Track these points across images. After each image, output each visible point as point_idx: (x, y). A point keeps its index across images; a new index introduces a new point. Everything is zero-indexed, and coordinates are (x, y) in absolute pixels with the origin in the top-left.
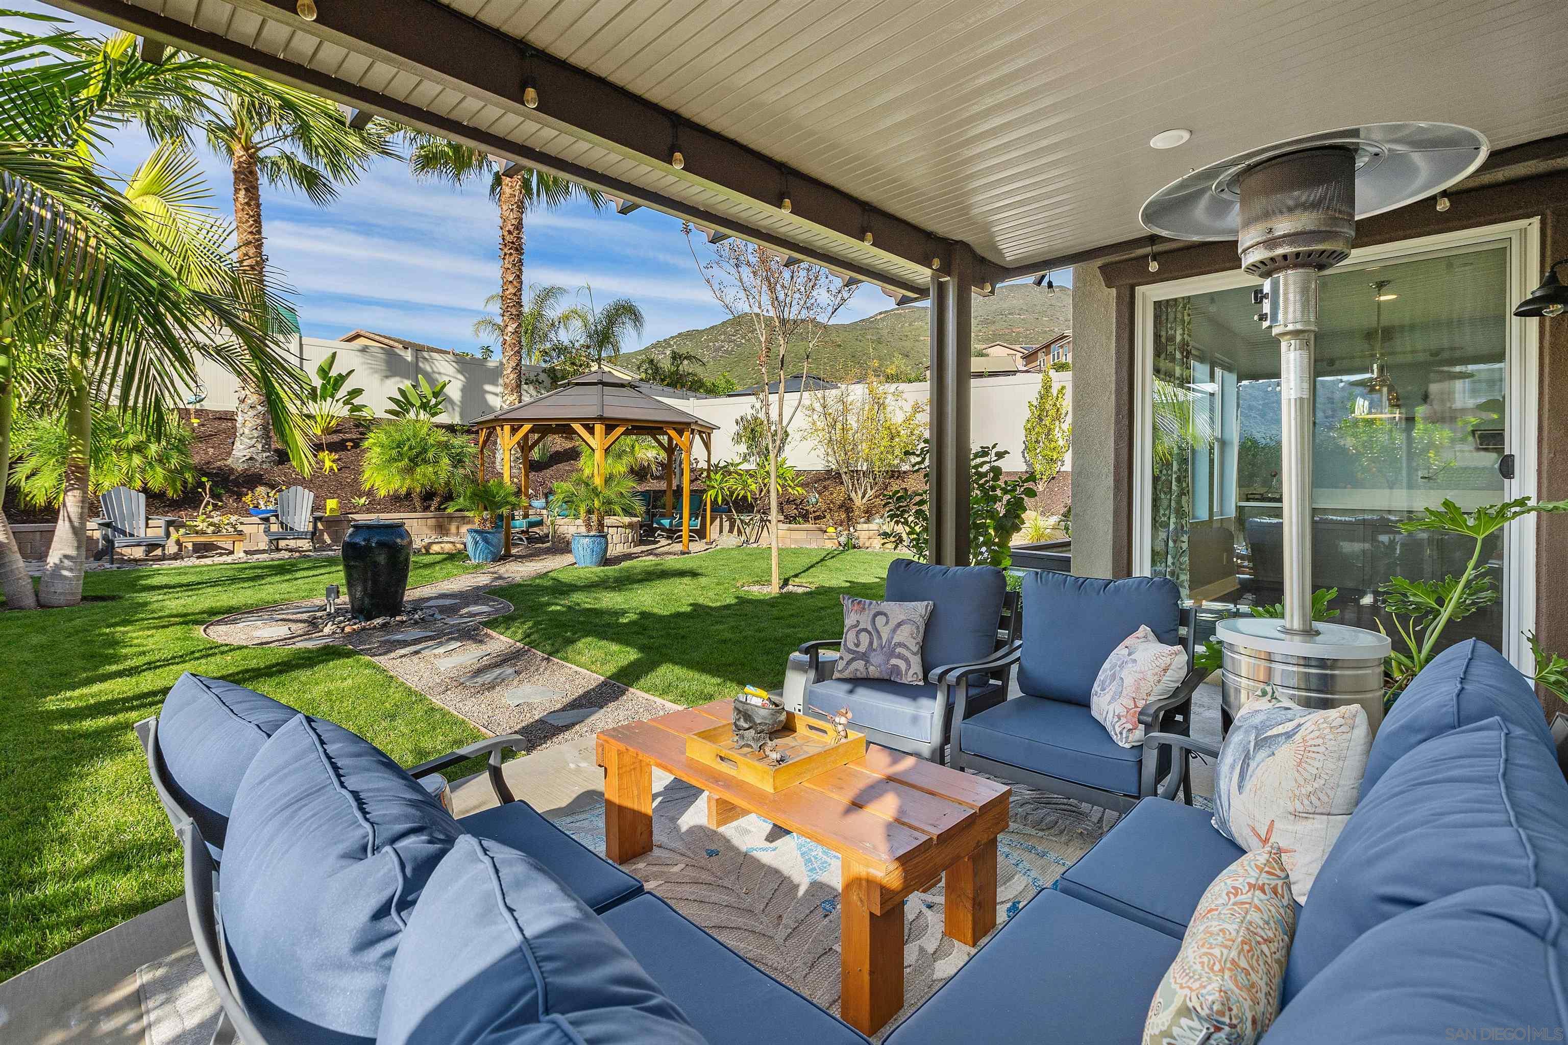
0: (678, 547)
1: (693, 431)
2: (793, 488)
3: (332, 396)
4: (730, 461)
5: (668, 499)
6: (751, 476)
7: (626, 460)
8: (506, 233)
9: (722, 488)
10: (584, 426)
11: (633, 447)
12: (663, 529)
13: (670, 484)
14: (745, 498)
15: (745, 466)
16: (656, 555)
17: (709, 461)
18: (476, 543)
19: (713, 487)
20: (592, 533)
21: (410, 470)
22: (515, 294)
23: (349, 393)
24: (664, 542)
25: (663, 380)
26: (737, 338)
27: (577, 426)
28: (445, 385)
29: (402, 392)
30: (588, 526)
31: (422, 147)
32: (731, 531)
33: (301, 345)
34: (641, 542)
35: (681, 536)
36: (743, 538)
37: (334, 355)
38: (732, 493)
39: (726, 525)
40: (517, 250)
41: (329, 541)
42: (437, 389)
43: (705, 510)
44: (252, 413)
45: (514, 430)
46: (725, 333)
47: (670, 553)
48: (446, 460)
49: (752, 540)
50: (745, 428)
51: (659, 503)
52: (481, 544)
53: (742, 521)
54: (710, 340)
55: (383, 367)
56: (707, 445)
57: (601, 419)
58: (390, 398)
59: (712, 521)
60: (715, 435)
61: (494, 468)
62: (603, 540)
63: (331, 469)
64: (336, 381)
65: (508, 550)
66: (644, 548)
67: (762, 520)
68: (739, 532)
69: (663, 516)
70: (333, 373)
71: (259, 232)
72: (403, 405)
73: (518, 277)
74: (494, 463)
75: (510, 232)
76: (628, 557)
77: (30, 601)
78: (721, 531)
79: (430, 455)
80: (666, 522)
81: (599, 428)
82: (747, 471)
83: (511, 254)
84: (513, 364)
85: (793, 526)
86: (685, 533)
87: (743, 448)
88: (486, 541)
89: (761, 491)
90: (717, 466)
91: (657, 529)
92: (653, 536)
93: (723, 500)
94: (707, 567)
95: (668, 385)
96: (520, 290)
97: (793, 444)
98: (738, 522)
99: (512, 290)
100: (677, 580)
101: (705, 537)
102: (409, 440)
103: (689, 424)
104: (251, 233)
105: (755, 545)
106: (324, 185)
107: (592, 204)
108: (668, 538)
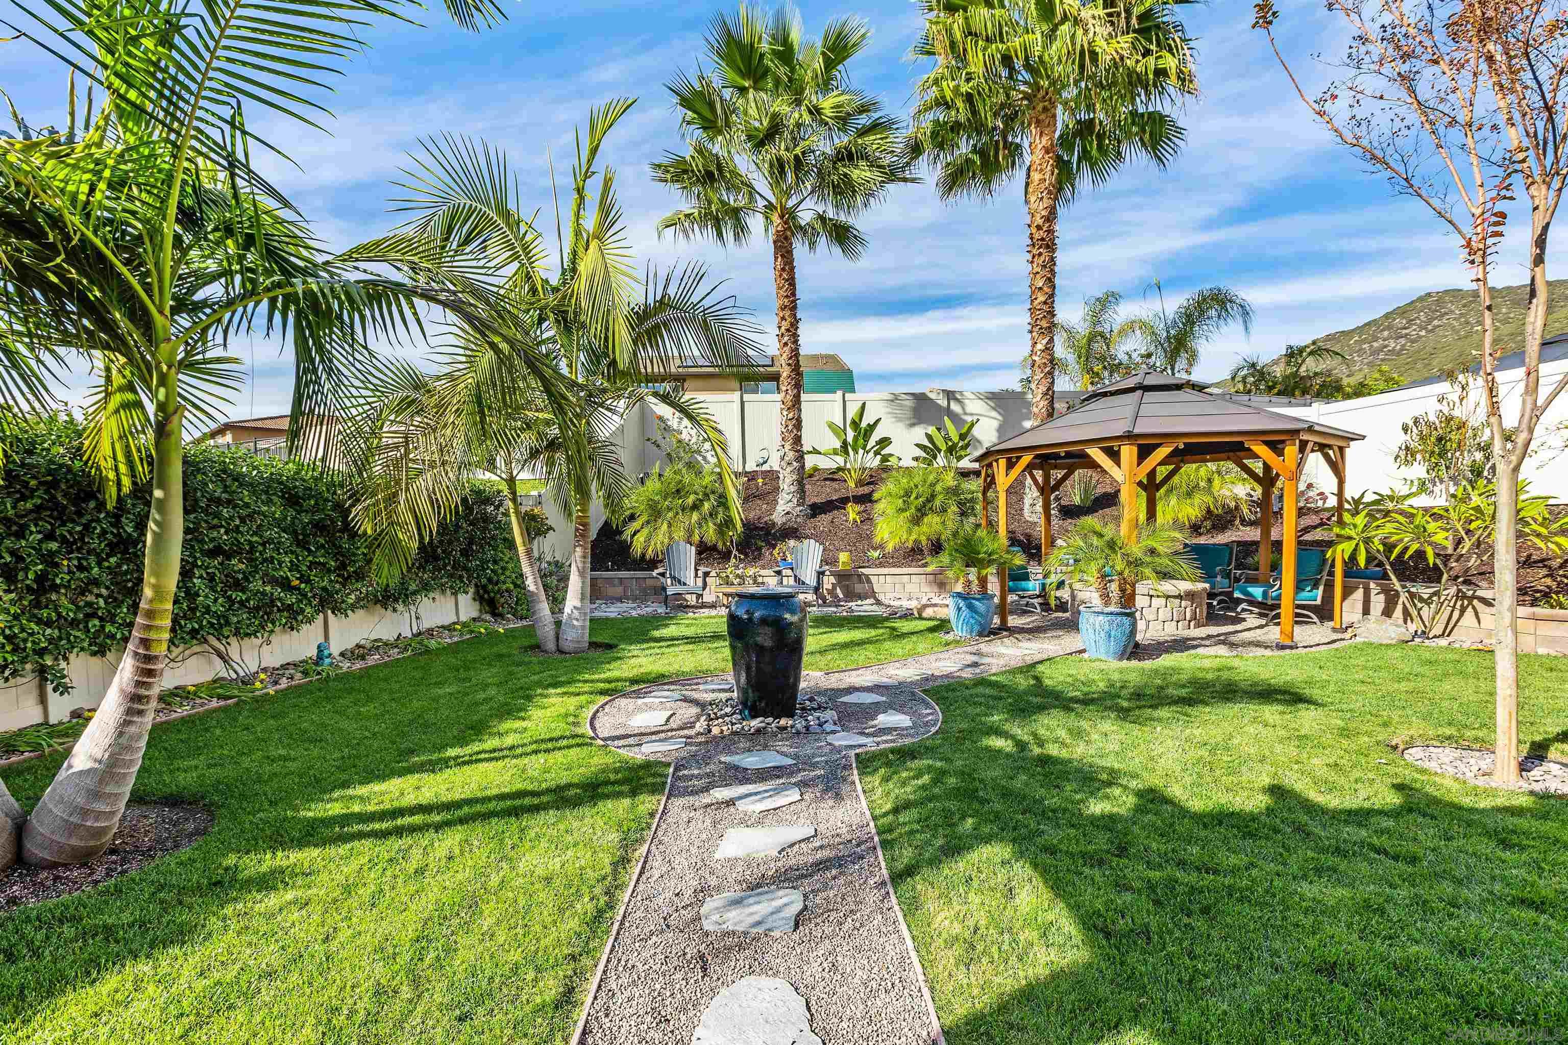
0: (1273, 633)
1: (1303, 445)
2: (1545, 539)
3: (864, 448)
4: (1386, 492)
5: (1263, 557)
6: (1436, 517)
7: (1198, 499)
8: (1034, 230)
9: (1367, 541)
10: (1105, 450)
11: (1210, 481)
12: (1252, 602)
13: (1266, 533)
14: (1420, 555)
15: (1423, 501)
16: (1232, 645)
17: (1340, 494)
18: (959, 609)
19: (1350, 538)
20: (1112, 608)
21: (916, 521)
22: (1045, 303)
23: (878, 443)
24: (1252, 621)
25: (1270, 388)
26: (1413, 331)
27: (1095, 453)
28: (972, 425)
29: (929, 437)
30: (1106, 597)
31: (948, 164)
32: (1388, 612)
33: (844, 401)
34: (1212, 618)
35: (1278, 616)
36: (1412, 627)
37: (864, 404)
38: (1389, 547)
39: (1378, 602)
40: (1048, 246)
41: (841, 596)
42: (964, 431)
43: (1331, 574)
44: (789, 469)
45: (1010, 465)
46: (1389, 328)
47: (1258, 644)
48: (954, 508)
49: (1438, 630)
50: (1422, 438)
51: (1250, 560)
52: (965, 612)
53: (1412, 595)
54: (1364, 341)
55: (909, 414)
56: (1337, 468)
57: (1129, 437)
58: (917, 445)
59: (1346, 595)
60: (1353, 452)
61: (1022, 515)
62: (1126, 621)
63: (855, 521)
64: (866, 431)
65: (1004, 620)
66: (1213, 630)
67: (1460, 596)
68: (1406, 614)
69: (1253, 581)
70: (864, 425)
71: (794, 294)
72: (930, 451)
73: (1050, 280)
74: (1022, 510)
75: (1039, 228)
76: (1180, 645)
77: (551, 646)
78: (1366, 611)
79: (937, 502)
80: (1257, 592)
81: (1128, 452)
82: (1426, 510)
83: (1040, 254)
84: (1043, 388)
85: (1542, 611)
86: (1286, 610)
87: (1419, 471)
88: (970, 607)
89: (1459, 542)
90: (1357, 502)
91: (1238, 601)
92: (1234, 610)
93: (1370, 559)
94: (1324, 685)
95: (1279, 393)
96: (1052, 296)
97: (1543, 455)
98: (1403, 598)
99: (1042, 298)
100: (1252, 709)
101: (1331, 618)
102: (916, 486)
103: (1296, 432)
104: (787, 296)
105: (1443, 642)
106: (855, 237)
107: (1154, 162)
108: (1261, 615)
